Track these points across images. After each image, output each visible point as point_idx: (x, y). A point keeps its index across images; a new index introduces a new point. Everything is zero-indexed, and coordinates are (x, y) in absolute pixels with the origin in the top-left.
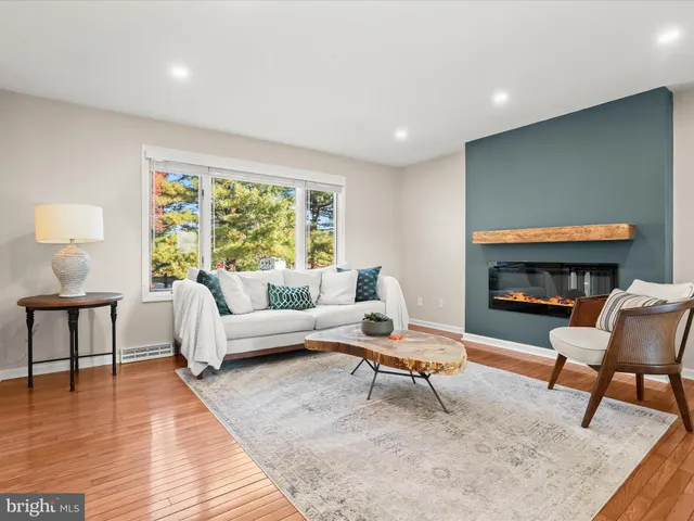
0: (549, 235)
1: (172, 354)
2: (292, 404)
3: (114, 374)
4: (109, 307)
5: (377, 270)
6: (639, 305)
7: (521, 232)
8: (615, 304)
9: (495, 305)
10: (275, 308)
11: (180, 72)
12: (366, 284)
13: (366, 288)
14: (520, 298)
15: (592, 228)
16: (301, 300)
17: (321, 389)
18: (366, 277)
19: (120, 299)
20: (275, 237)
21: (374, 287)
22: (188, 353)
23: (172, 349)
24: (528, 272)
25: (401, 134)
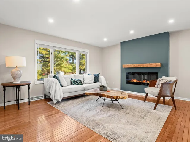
0: (142, 66)
1: (44, 98)
2: (84, 109)
3: (29, 104)
4: (28, 86)
5: (99, 74)
6: (165, 82)
7: (135, 65)
8: (159, 82)
9: (128, 83)
10: (73, 85)
11: (51, 21)
12: (96, 78)
13: (96, 79)
14: (135, 81)
15: (152, 64)
16: (79, 83)
17: (90, 105)
18: (96, 76)
19: (31, 83)
20: (62, 66)
21: (98, 79)
22: (53, 97)
23: (43, 97)
24: (133, 74)
25: (105, 40)
